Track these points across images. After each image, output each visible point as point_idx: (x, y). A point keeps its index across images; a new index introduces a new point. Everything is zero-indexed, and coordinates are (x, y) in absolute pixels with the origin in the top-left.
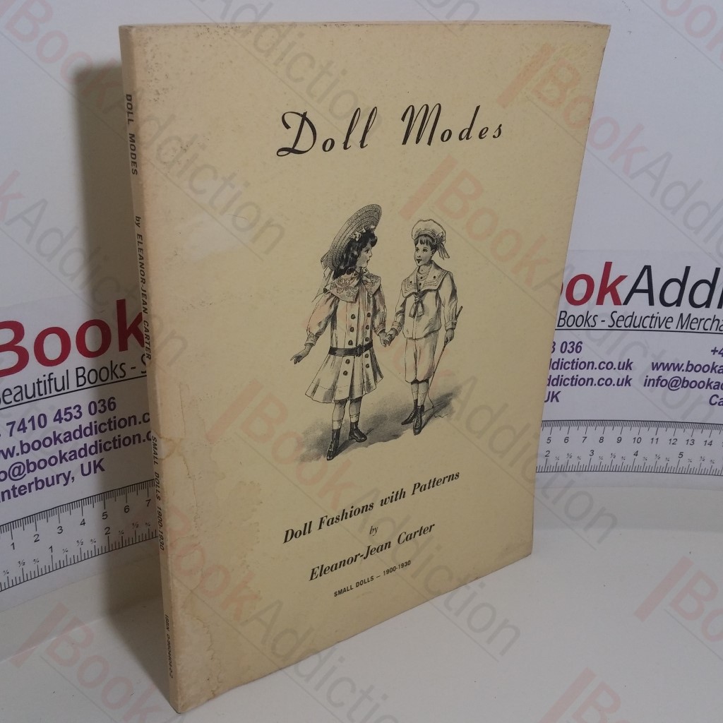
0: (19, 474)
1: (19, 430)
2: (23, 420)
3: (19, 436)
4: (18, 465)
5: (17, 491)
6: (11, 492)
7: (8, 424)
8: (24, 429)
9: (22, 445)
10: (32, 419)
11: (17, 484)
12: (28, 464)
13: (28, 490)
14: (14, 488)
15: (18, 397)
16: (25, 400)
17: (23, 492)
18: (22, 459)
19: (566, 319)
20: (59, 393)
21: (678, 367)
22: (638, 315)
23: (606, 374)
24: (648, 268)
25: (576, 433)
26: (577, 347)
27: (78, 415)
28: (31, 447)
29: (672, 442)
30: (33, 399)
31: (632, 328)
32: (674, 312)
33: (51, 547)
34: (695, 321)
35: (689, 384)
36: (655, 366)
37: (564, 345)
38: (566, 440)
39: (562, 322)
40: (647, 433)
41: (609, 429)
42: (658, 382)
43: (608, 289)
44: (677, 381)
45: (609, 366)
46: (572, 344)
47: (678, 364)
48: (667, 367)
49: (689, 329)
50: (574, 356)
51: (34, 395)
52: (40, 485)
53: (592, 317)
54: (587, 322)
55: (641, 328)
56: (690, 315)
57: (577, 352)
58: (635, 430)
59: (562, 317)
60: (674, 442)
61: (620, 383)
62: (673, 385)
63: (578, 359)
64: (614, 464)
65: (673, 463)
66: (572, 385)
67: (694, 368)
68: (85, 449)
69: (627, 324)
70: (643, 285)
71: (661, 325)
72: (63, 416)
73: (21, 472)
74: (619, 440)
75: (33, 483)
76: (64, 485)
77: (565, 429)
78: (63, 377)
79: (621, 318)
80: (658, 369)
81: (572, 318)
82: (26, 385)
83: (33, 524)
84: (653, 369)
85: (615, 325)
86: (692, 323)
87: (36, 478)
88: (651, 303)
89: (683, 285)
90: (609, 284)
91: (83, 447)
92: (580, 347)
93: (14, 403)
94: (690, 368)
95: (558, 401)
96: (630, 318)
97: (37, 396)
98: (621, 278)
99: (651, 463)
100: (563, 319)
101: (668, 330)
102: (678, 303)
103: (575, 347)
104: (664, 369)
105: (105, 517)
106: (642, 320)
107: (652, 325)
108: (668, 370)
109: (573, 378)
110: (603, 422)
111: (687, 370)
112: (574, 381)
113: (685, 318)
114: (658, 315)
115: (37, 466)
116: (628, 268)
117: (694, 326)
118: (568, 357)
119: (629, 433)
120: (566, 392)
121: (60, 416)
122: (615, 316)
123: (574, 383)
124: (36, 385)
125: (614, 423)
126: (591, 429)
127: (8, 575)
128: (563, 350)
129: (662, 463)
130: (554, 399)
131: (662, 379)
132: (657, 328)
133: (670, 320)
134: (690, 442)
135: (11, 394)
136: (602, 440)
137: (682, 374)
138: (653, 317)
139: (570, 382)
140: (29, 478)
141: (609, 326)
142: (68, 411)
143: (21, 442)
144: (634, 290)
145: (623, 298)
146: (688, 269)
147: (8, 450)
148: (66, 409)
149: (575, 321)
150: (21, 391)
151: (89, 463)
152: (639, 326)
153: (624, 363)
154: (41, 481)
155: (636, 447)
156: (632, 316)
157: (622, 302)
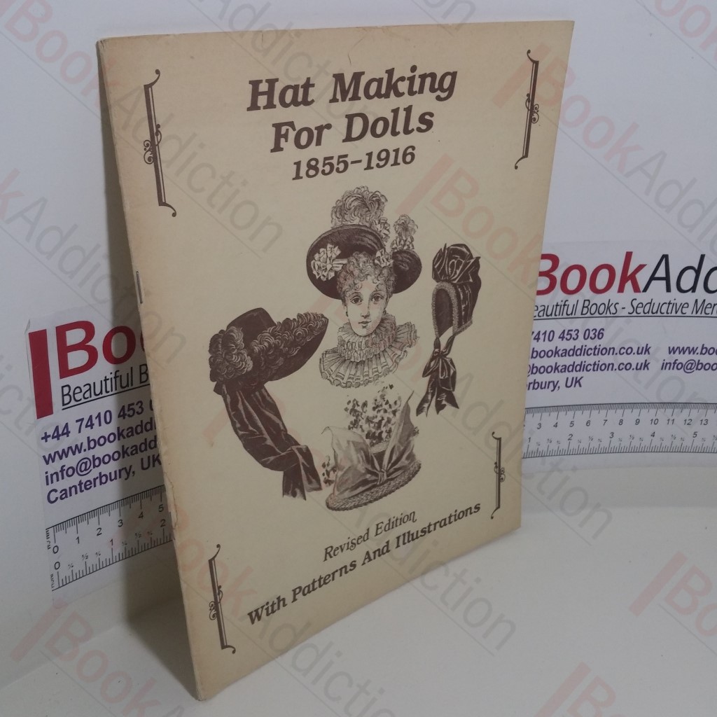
0: (86, 470)
1: (87, 426)
2: (91, 416)
3: (87, 432)
4: (85, 461)
5: (83, 486)
6: (78, 487)
7: (77, 421)
8: (92, 426)
9: (89, 442)
10: (99, 416)
11: (84, 479)
12: (94, 460)
13: (93, 485)
14: (80, 483)
15: (87, 395)
16: (94, 397)
17: (88, 487)
18: (90, 454)
19: (589, 307)
20: (123, 390)
21: (692, 351)
22: (656, 301)
23: (625, 359)
24: (665, 257)
25: (597, 416)
26: (599, 334)
27: (140, 410)
28: (97, 443)
29: (688, 422)
30: (100, 396)
31: (650, 314)
32: (689, 298)
33: (112, 540)
34: (709, 306)
35: (703, 367)
36: (672, 351)
37: (587, 332)
38: (588, 423)
39: (585, 310)
40: (663, 414)
41: (628, 411)
42: (675, 365)
43: (629, 277)
44: (692, 364)
45: (629, 351)
46: (594, 331)
47: (693, 348)
48: (683, 351)
49: (703, 314)
50: (597, 342)
51: (101, 393)
52: (104, 479)
53: (613, 305)
54: (608, 311)
55: (659, 314)
56: (704, 300)
57: (599, 338)
58: (653, 411)
59: (586, 305)
60: (688, 423)
61: (639, 367)
62: (689, 367)
63: (600, 345)
64: (633, 445)
65: (688, 443)
66: (594, 370)
67: (708, 351)
68: (145, 443)
69: (646, 311)
70: (661, 273)
71: (677, 310)
72: (126, 412)
73: (88, 467)
74: (638, 422)
75: (97, 478)
76: (126, 479)
77: (587, 413)
78: (128, 374)
79: (640, 305)
80: (674, 353)
81: (595, 306)
82: (94, 383)
83: (96, 518)
84: (670, 353)
85: (635, 312)
86: (706, 308)
87: (100, 473)
88: (668, 290)
89: (698, 272)
90: (629, 273)
91: (144, 442)
92: (602, 333)
93: (83, 400)
94: (704, 351)
95: (580, 386)
96: (649, 305)
97: (104, 394)
98: (641, 267)
99: (667, 443)
100: (587, 307)
101: (684, 315)
102: (693, 289)
103: (597, 334)
104: (680, 353)
105: (161, 509)
106: (660, 306)
107: (669, 311)
108: (684, 353)
109: (595, 364)
110: (622, 405)
111: (701, 353)
112: (596, 366)
113: (700, 303)
114: (675, 302)
115: (102, 461)
116: (647, 258)
117: (709, 311)
118: (590, 344)
119: (647, 415)
120: (588, 377)
121: (124, 413)
122: (635, 304)
123: (596, 368)
124: (104, 383)
125: (633, 405)
126: (611, 412)
127: (72, 569)
128: (586, 337)
129: (677, 443)
130: (577, 384)
131: (678, 362)
132: (674, 314)
133: (686, 305)
134: (704, 422)
135: (81, 391)
136: (621, 422)
137: (696, 357)
138: (670, 303)
139: (592, 367)
140: (94, 473)
141: (629, 313)
142: (131, 407)
143: (88, 438)
144: (653, 278)
145: (642, 286)
146: (702, 257)
147: (77, 446)
148: (129, 405)
149: (598, 309)
150: (90, 389)
151: (149, 457)
152: (657, 312)
153: (643, 348)
154: (105, 475)
155: (653, 428)
156: (651, 303)
157: (642, 289)
